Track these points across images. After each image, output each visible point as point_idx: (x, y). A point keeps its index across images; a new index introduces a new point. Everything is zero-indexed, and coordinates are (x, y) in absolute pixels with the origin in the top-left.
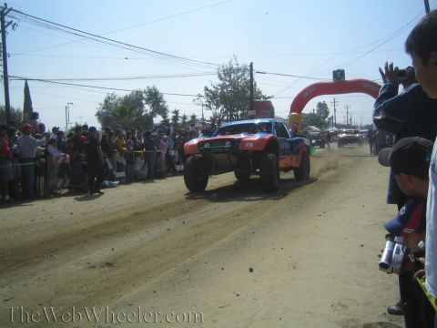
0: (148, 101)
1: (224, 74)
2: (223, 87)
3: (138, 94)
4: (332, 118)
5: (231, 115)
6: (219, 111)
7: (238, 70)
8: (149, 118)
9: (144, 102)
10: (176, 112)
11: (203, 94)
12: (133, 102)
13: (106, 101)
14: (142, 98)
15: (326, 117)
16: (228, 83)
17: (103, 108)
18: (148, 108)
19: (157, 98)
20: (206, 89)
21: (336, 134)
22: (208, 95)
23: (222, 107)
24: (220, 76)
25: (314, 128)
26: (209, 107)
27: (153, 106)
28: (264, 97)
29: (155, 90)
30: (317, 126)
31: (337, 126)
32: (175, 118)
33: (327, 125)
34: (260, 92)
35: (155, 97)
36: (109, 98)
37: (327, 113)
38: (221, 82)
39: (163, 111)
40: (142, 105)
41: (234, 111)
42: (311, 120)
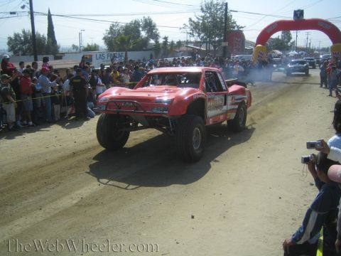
0: (144, 28)
1: (206, 7)
2: (204, 18)
3: (136, 24)
4: (294, 42)
7: (217, 5)
8: (145, 41)
9: (141, 29)
10: (166, 38)
11: (188, 24)
12: (132, 30)
13: (111, 28)
14: (139, 24)
15: (289, 41)
16: (208, 15)
17: (109, 34)
18: (143, 34)
19: (151, 26)
20: (190, 20)
21: (295, 57)
22: (191, 25)
23: (202, 35)
24: (202, 9)
25: (278, 52)
26: (192, 34)
27: (148, 32)
28: (238, 27)
29: (150, 19)
30: (280, 50)
31: (298, 49)
32: (165, 43)
33: (289, 49)
34: (235, 23)
35: (149, 25)
36: (113, 25)
37: (290, 38)
38: (203, 14)
39: (156, 36)
40: (138, 32)
41: (212, 38)
42: (276, 45)
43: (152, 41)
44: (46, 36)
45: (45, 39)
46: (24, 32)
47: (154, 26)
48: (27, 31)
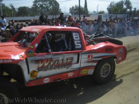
0: (125, 4)
3: (122, 2)
8: (125, 10)
9: (124, 4)
10: (135, 9)
12: (120, 5)
13: (111, 4)
14: (123, 3)
17: (109, 7)
18: (125, 7)
27: (127, 6)
32: (135, 11)
35: (128, 3)
36: (112, 3)
39: (130, 8)
40: (123, 6)
43: (128, 10)
44: (84, 7)
45: (83, 8)
46: (76, 6)
47: (130, 3)
48: (77, 5)
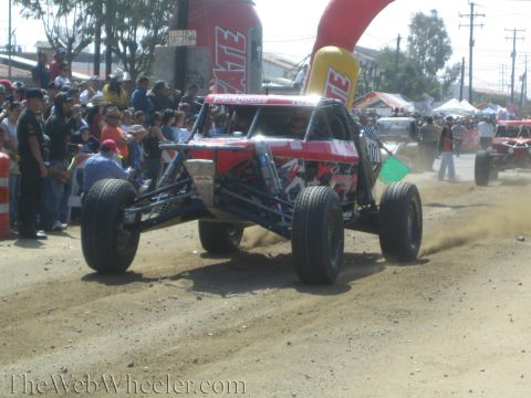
4: (460, 69)
5: (111, 41)
6: (68, 23)
15: (440, 63)
21: (469, 123)
23: (78, 10)
25: (396, 100)
30: (407, 94)
31: (474, 97)
33: (442, 93)
37: (443, 52)
41: (123, 28)
42: (389, 74)
